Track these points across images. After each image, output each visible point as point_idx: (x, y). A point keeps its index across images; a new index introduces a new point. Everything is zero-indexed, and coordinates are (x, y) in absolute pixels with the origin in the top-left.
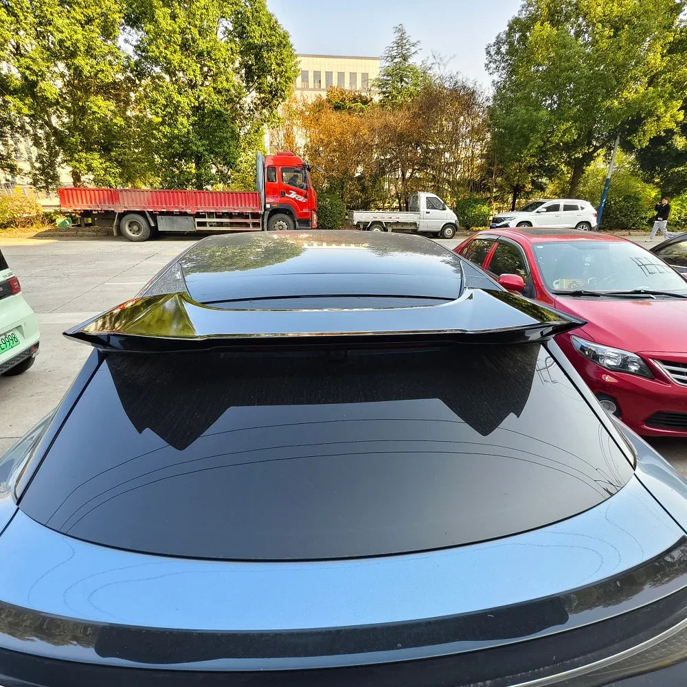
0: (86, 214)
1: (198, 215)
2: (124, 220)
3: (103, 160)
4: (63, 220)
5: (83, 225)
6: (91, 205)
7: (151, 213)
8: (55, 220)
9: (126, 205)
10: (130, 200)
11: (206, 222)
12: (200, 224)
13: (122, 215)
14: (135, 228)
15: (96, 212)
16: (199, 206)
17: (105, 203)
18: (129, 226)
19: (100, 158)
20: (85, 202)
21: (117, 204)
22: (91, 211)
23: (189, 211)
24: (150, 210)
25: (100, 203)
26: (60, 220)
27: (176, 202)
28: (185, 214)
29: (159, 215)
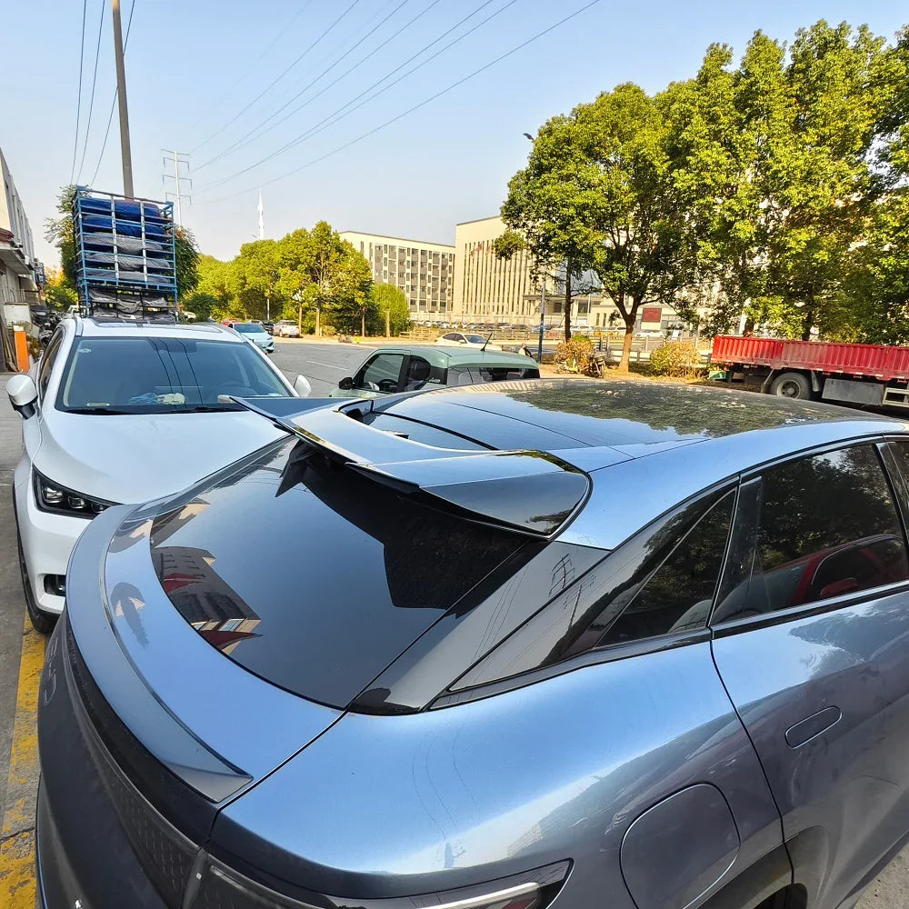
0: (737, 367)
1: (894, 383)
2: (778, 380)
3: (786, 305)
4: (717, 372)
5: (730, 380)
6: (745, 358)
7: (819, 374)
8: (708, 373)
9: (788, 361)
10: (796, 354)
11: (904, 395)
12: (891, 397)
13: (778, 373)
14: (791, 391)
15: (748, 367)
16: (900, 371)
17: (762, 357)
18: (784, 388)
19: (783, 303)
20: (738, 353)
21: (777, 359)
22: (743, 364)
23: (879, 376)
24: (818, 369)
25: (756, 356)
26: (714, 372)
27: (862, 362)
28: (873, 380)
29: (830, 377)
